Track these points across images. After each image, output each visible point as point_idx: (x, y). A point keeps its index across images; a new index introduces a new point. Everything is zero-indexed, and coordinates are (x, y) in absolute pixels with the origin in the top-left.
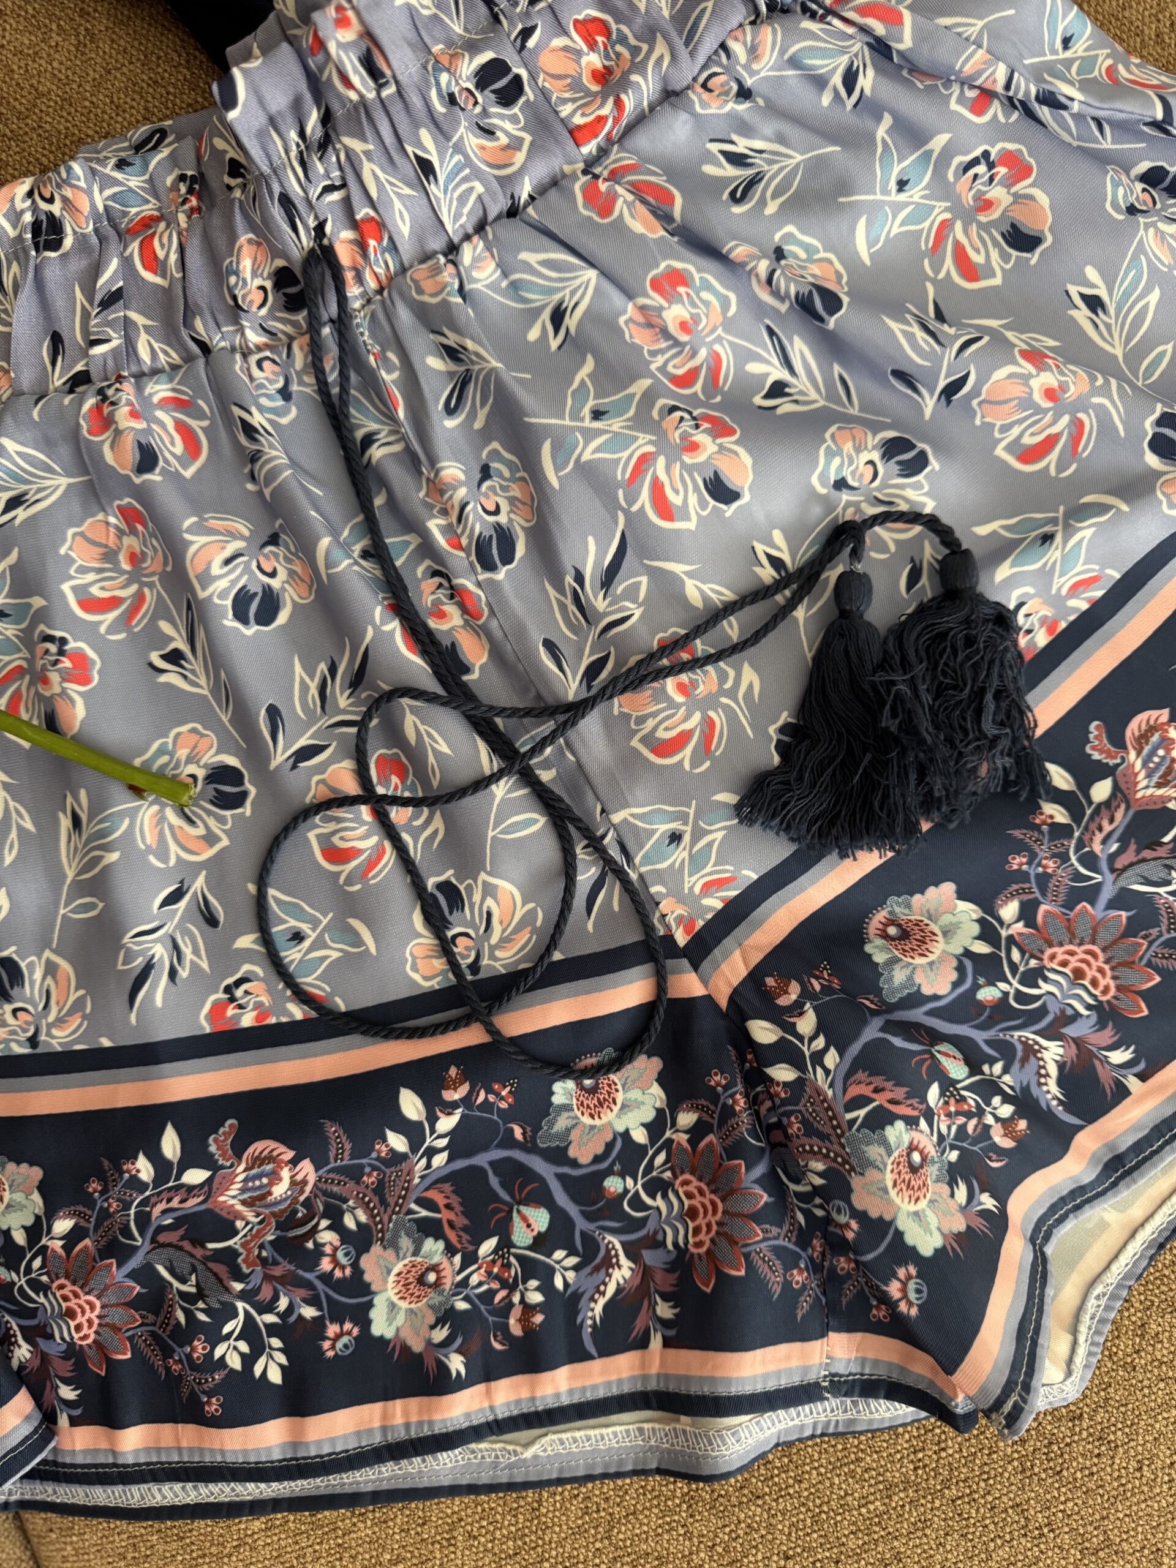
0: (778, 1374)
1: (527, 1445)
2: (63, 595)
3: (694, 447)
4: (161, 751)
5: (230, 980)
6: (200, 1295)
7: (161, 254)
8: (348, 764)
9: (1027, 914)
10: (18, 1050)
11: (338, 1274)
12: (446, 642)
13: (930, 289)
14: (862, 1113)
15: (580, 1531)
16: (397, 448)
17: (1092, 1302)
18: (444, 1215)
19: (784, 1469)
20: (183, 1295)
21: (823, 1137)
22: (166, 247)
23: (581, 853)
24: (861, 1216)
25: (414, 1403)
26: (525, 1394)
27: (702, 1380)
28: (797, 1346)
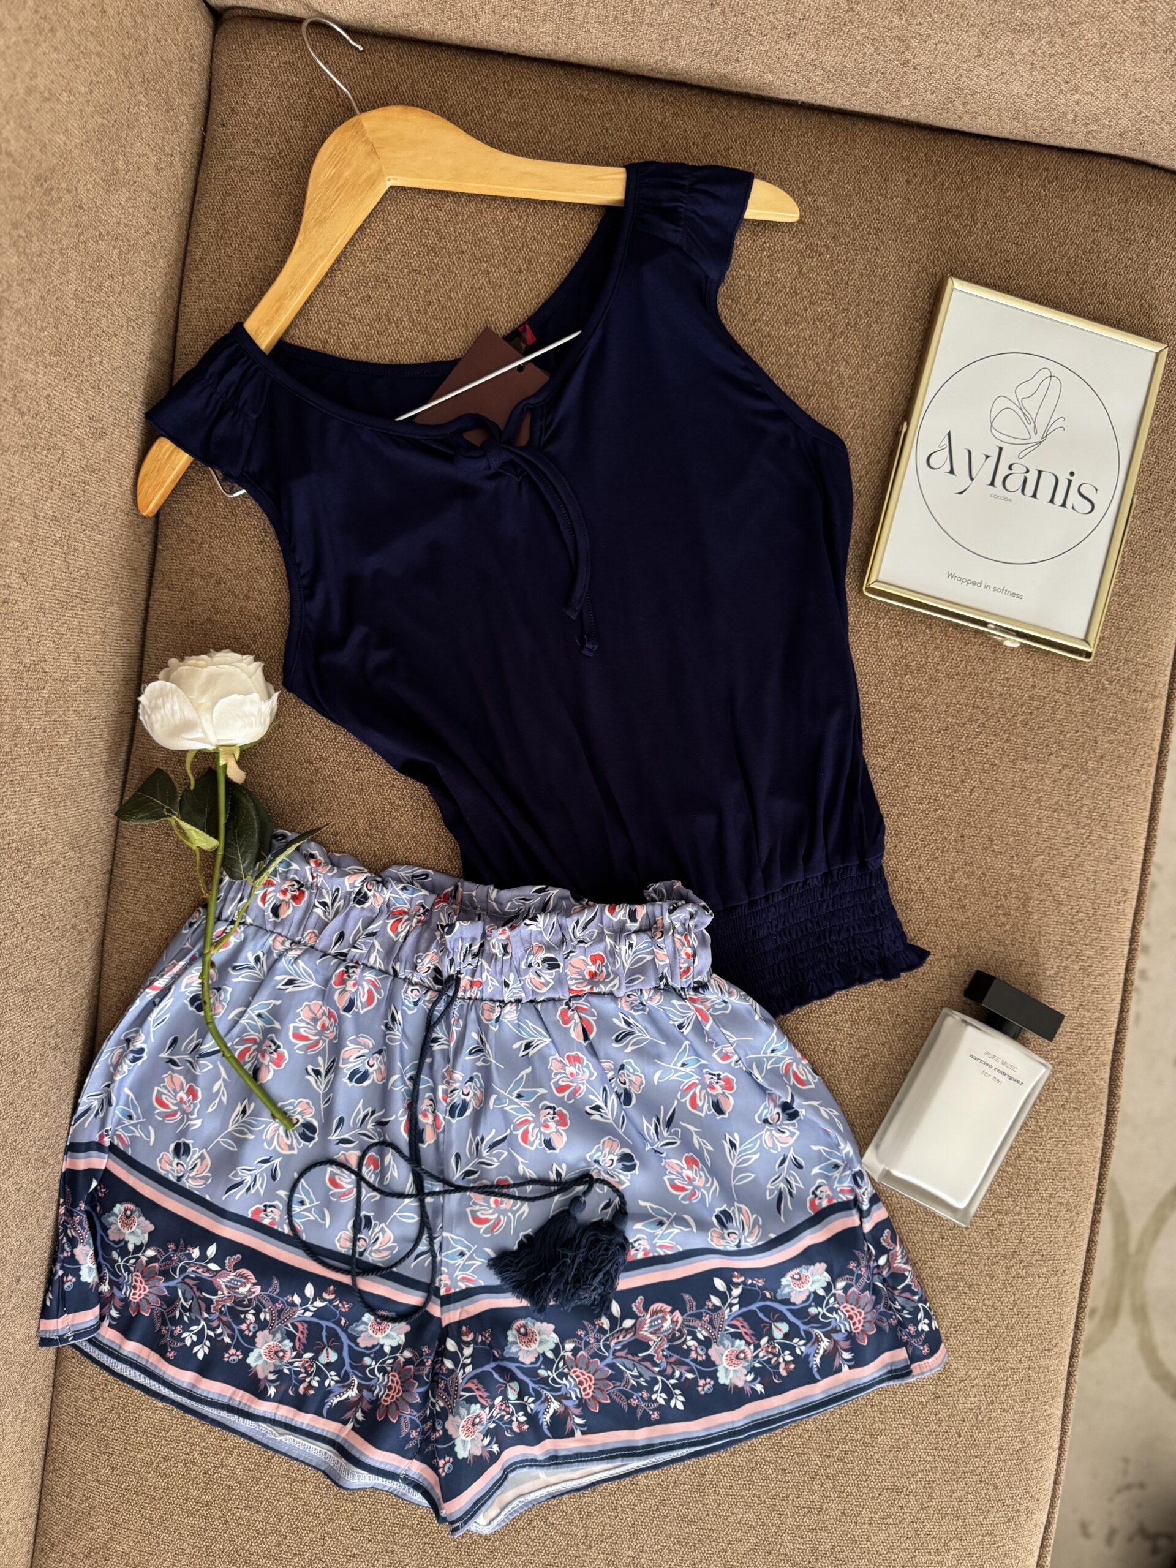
0: (387, 1464)
1: (281, 1435)
2: (288, 1029)
3: (547, 1126)
4: (291, 1104)
5: (268, 1203)
6: (190, 1310)
7: (399, 930)
8: (358, 1153)
9: (575, 1351)
10: (171, 1177)
11: (247, 1332)
12: (421, 1127)
13: (676, 1102)
14: (467, 1394)
15: (282, 1476)
16: (445, 1047)
17: (516, 1502)
18: (299, 1335)
19: (370, 1497)
20: (183, 1306)
21: (449, 1395)
22: (403, 929)
23: (425, 1239)
24: (445, 1431)
25: (247, 1395)
26: (291, 1416)
27: (358, 1450)
28: (400, 1458)
